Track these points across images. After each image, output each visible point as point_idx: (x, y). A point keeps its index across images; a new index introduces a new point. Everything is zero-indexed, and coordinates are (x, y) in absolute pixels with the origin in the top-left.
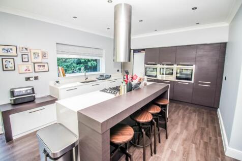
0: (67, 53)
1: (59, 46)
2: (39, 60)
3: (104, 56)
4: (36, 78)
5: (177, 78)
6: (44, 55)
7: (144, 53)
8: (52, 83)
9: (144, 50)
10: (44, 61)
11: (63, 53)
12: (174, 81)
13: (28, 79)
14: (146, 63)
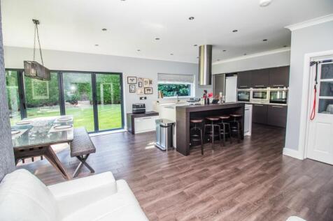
0: (165, 80)
1: (160, 75)
2: (148, 86)
3: (194, 81)
4: (145, 98)
5: (271, 102)
6: (151, 82)
7: (237, 77)
8: (154, 102)
9: (236, 73)
10: (151, 86)
11: (161, 80)
12: (268, 105)
13: (141, 98)
14: (238, 87)
